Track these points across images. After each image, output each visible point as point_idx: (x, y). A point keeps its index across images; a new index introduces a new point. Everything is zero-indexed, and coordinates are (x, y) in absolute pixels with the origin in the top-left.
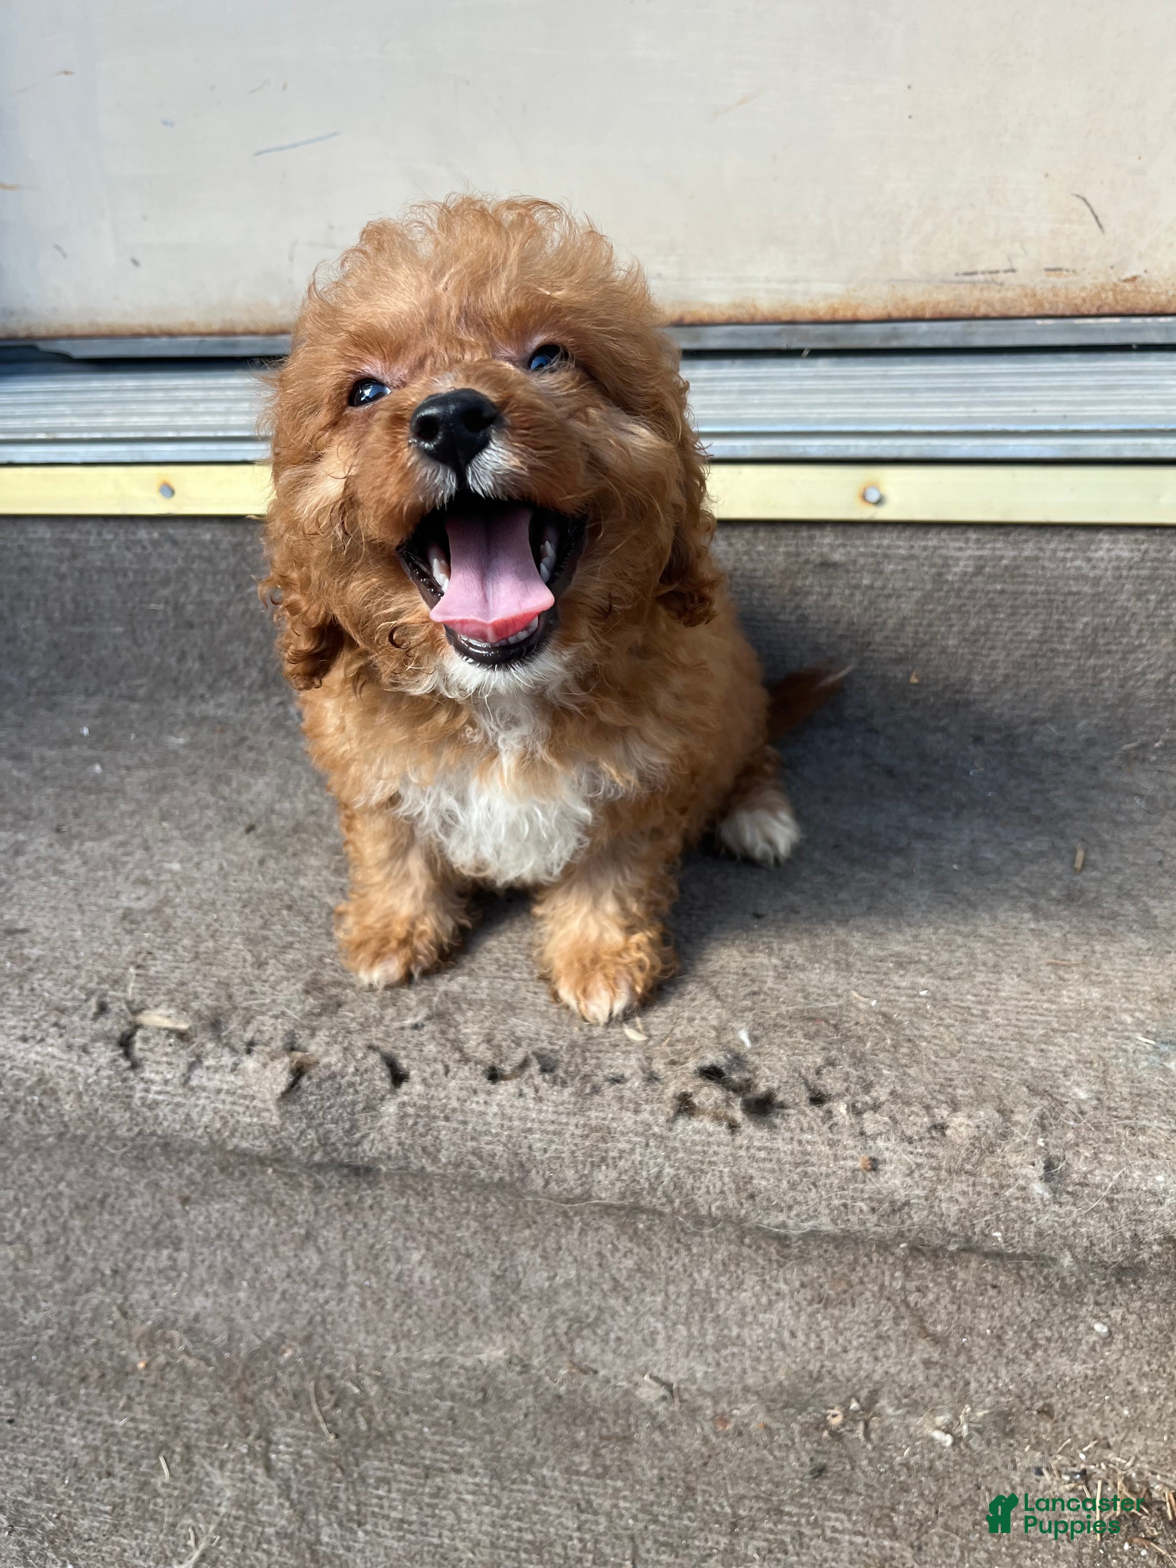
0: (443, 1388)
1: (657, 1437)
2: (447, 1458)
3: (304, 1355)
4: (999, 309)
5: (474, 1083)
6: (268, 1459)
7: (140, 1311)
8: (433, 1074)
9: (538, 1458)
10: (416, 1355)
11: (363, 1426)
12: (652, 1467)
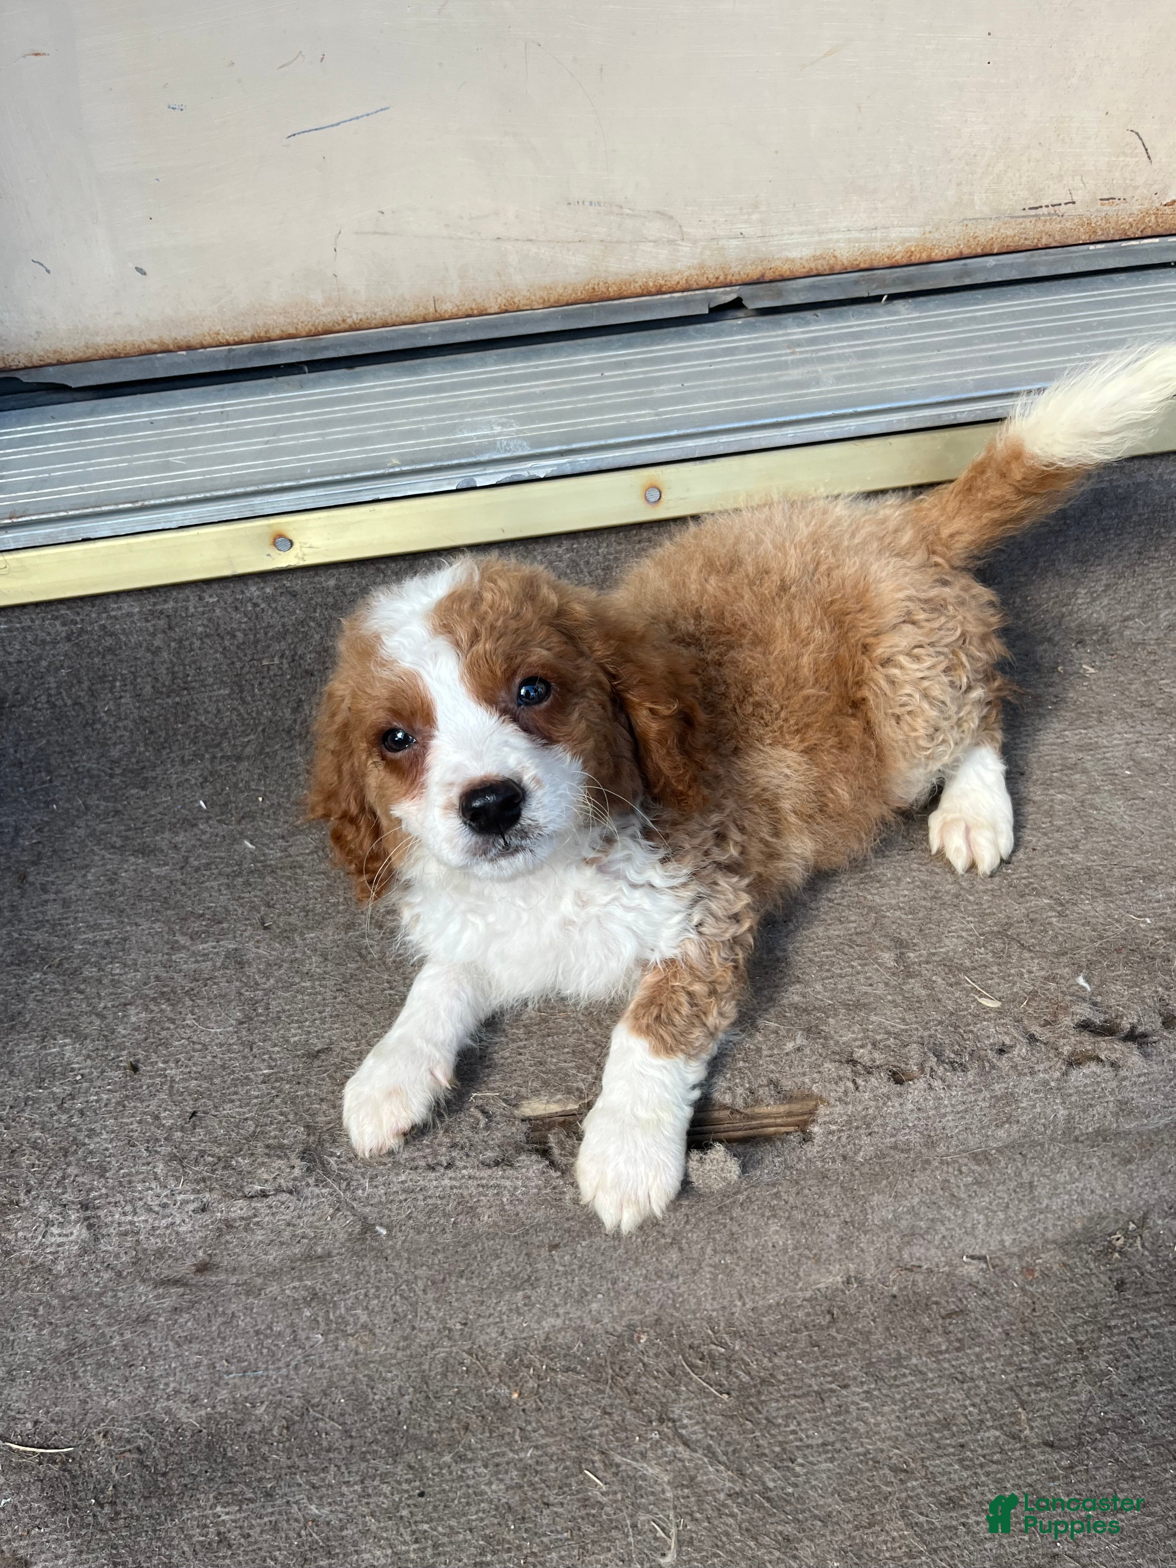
0: (793, 1322)
1: (986, 1301)
2: (829, 1379)
3: (658, 1336)
4: (1059, 238)
5: (885, 1090)
6: (681, 1436)
7: (490, 1350)
8: (846, 1093)
9: (903, 1352)
10: (761, 1303)
11: (745, 1378)
12: (995, 1327)
